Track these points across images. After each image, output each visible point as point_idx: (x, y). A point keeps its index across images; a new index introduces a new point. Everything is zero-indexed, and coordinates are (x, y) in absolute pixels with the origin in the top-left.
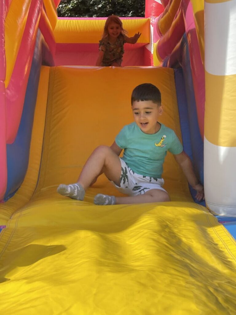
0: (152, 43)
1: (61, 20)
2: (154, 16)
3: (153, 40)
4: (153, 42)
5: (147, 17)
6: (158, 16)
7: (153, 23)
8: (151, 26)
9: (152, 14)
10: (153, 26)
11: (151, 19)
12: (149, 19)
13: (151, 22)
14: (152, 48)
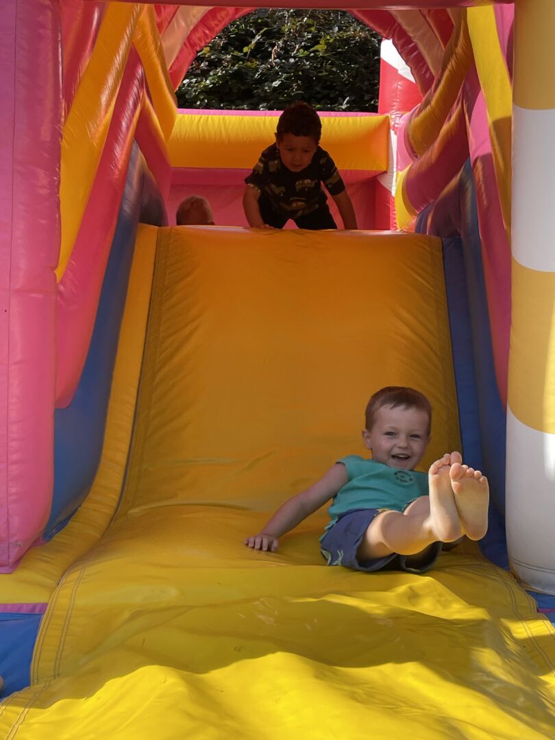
0: (393, 172)
1: (186, 116)
2: (398, 110)
3: (395, 166)
4: (395, 170)
5: (383, 113)
6: (410, 111)
7: (396, 126)
8: (392, 132)
9: (394, 106)
10: (396, 133)
11: (393, 117)
12: (388, 116)
13: (393, 123)
14: (394, 183)
